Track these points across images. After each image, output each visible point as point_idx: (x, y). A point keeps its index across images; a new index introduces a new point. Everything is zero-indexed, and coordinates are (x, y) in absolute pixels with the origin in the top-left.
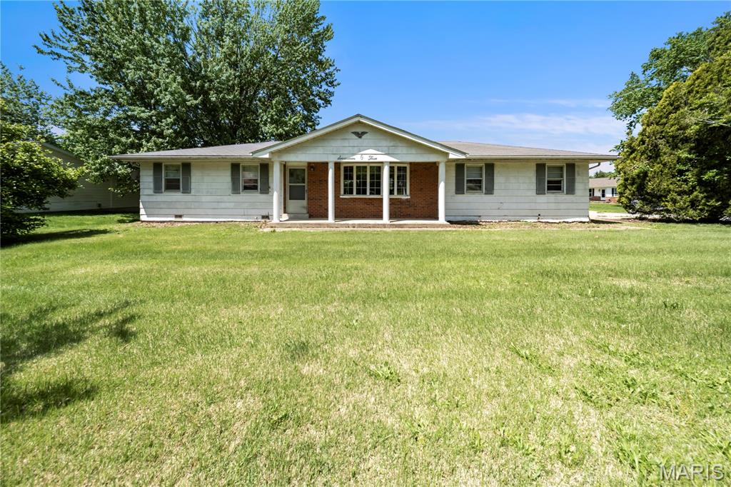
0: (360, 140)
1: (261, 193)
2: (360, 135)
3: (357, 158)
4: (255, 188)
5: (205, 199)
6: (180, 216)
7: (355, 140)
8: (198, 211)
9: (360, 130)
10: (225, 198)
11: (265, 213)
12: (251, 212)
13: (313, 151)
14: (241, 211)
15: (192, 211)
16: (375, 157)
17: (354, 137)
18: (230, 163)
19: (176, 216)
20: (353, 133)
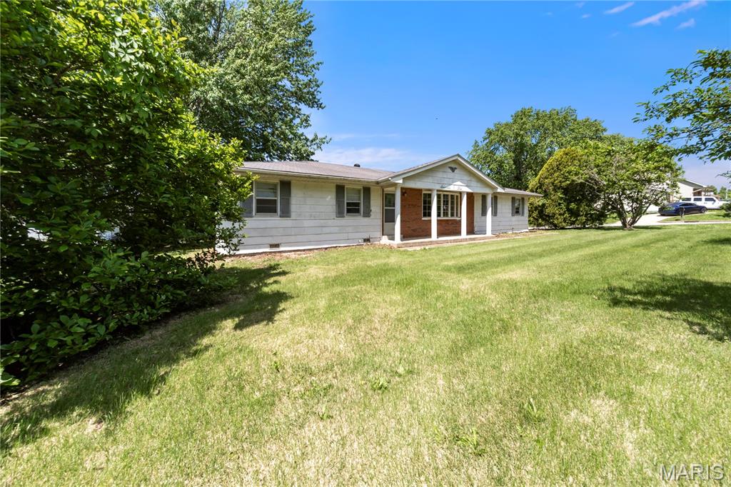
0: (453, 174)
1: (364, 216)
2: (453, 170)
3: (452, 188)
4: (357, 211)
5: (307, 223)
6: (277, 246)
7: (450, 174)
8: (299, 238)
9: (453, 166)
10: (330, 222)
11: (366, 237)
12: (351, 236)
13: (425, 180)
14: (345, 236)
15: (292, 239)
16: (461, 187)
17: (449, 170)
18: (335, 185)
19: (272, 246)
20: (450, 167)
